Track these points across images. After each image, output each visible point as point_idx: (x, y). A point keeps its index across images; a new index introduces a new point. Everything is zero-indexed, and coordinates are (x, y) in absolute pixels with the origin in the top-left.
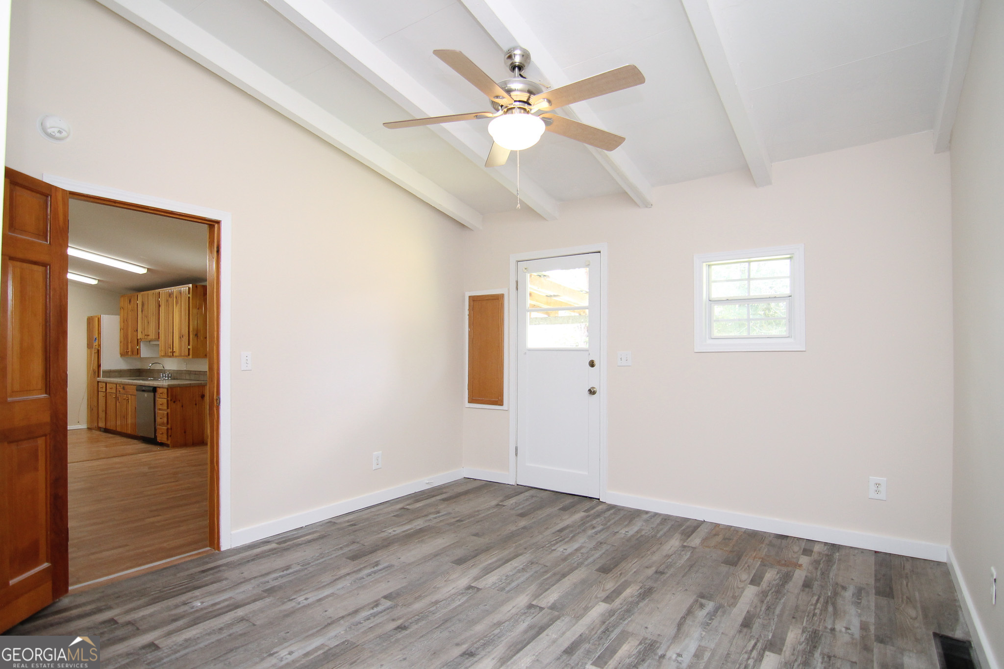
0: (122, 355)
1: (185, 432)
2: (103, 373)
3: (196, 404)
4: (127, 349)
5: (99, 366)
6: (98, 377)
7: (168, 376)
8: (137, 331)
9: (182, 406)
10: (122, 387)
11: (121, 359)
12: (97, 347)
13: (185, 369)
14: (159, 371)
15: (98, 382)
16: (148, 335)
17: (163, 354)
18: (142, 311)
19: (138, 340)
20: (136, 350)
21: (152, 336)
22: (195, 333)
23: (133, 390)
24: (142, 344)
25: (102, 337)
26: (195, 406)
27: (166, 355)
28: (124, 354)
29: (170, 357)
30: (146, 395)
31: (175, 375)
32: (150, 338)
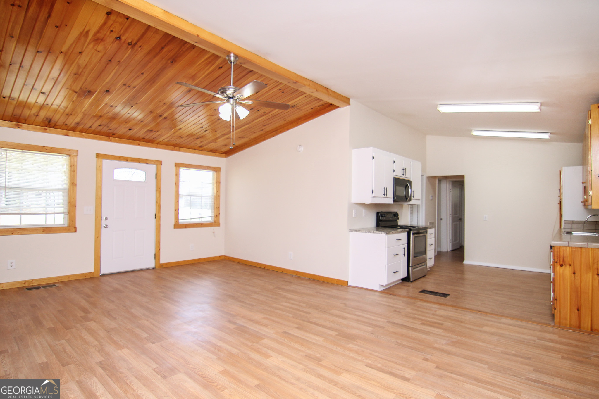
9: (574, 273)
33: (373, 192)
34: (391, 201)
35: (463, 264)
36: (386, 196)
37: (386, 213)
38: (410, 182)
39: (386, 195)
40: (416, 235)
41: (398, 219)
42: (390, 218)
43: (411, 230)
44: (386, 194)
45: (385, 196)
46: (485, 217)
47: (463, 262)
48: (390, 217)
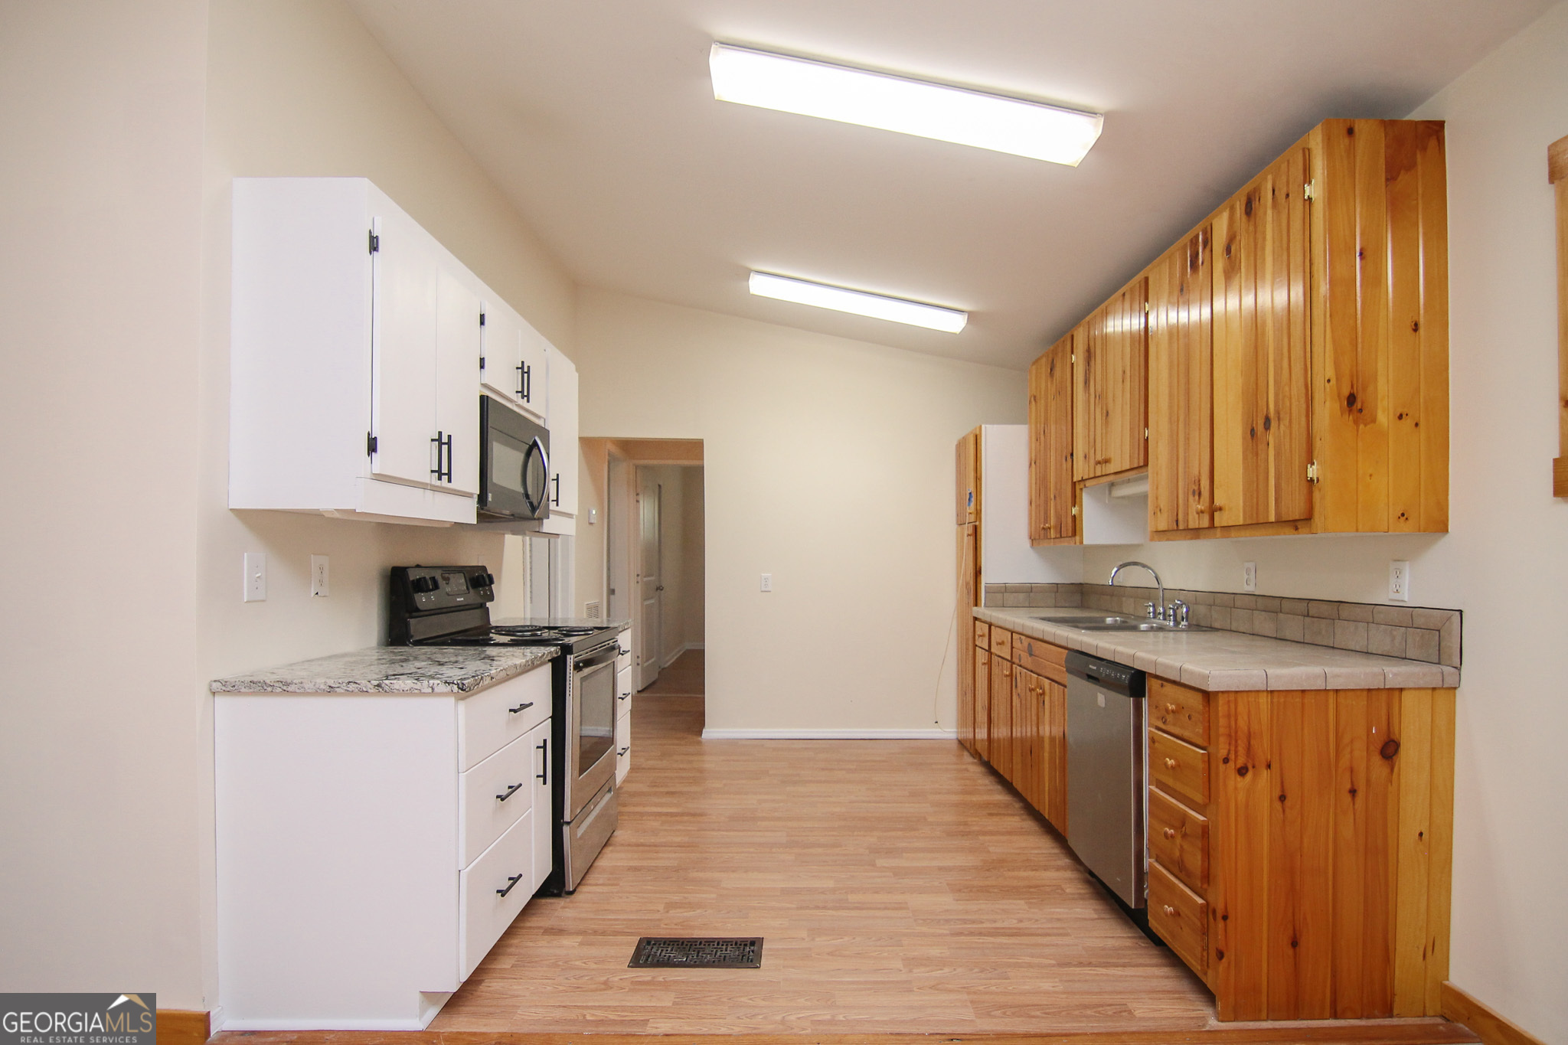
0: (1034, 540)
1: (1294, 944)
2: (986, 592)
3: (1353, 792)
4: (1046, 519)
5: (978, 572)
6: (976, 605)
7: (1175, 615)
8: (1072, 455)
9: (1282, 798)
10: (1026, 644)
11: (1031, 551)
12: (972, 518)
13: (1250, 588)
14: (1145, 594)
15: (975, 619)
16: (1107, 461)
17: (1162, 526)
18: (1087, 382)
19: (1074, 484)
20: (1070, 520)
21: (1121, 456)
22: (1346, 392)
23: (1054, 664)
24: (1086, 500)
25: (983, 489)
26: (1348, 798)
27: (1178, 530)
28: (1040, 535)
29: (1196, 533)
30: (1101, 697)
31: (1202, 610)
32: (1112, 468)
33: (372, 446)
34: (466, 512)
35: (700, 743)
36: (450, 481)
37: (438, 575)
38: (545, 434)
39: (449, 474)
40: (587, 671)
41: (491, 598)
42: (459, 595)
43: (567, 649)
44: (445, 470)
45: (440, 479)
46: (766, 579)
47: (700, 733)
48: (456, 590)
